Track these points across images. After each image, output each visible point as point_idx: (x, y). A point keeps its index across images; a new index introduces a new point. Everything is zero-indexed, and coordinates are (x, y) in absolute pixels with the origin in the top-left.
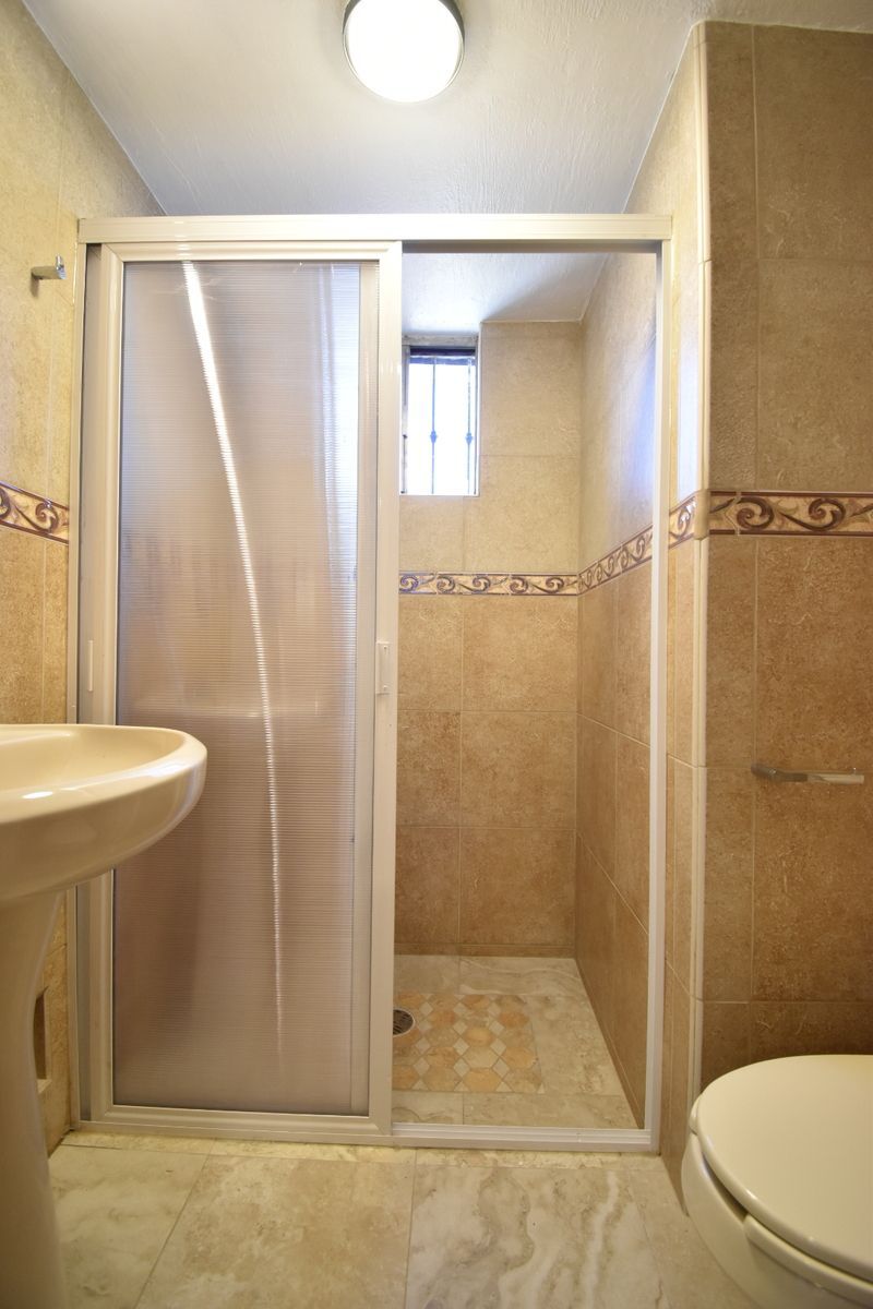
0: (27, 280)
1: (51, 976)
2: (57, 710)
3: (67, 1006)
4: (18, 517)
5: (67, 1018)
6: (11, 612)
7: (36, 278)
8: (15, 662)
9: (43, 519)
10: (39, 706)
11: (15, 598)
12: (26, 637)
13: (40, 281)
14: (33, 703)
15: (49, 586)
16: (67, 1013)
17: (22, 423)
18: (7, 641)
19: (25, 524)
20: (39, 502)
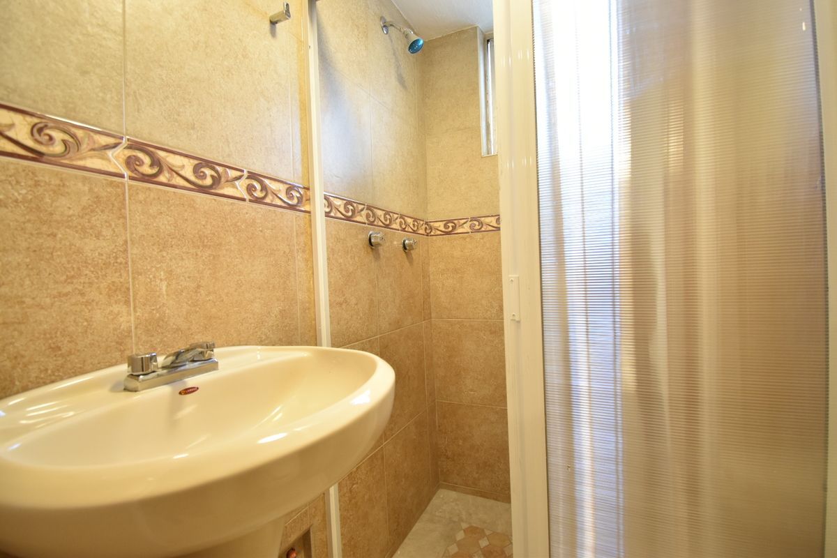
0: (267, 25)
1: (314, 517)
2: (309, 331)
3: (326, 536)
4: (273, 198)
5: (327, 545)
6: (273, 265)
7: (273, 23)
8: (278, 300)
9: (291, 197)
10: (297, 329)
11: (275, 255)
12: (285, 282)
13: (277, 25)
14: (292, 327)
15: (299, 245)
16: (327, 541)
17: (271, 130)
18: (271, 286)
19: (279, 203)
20: (288, 186)
